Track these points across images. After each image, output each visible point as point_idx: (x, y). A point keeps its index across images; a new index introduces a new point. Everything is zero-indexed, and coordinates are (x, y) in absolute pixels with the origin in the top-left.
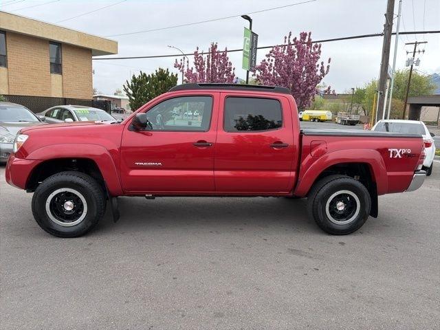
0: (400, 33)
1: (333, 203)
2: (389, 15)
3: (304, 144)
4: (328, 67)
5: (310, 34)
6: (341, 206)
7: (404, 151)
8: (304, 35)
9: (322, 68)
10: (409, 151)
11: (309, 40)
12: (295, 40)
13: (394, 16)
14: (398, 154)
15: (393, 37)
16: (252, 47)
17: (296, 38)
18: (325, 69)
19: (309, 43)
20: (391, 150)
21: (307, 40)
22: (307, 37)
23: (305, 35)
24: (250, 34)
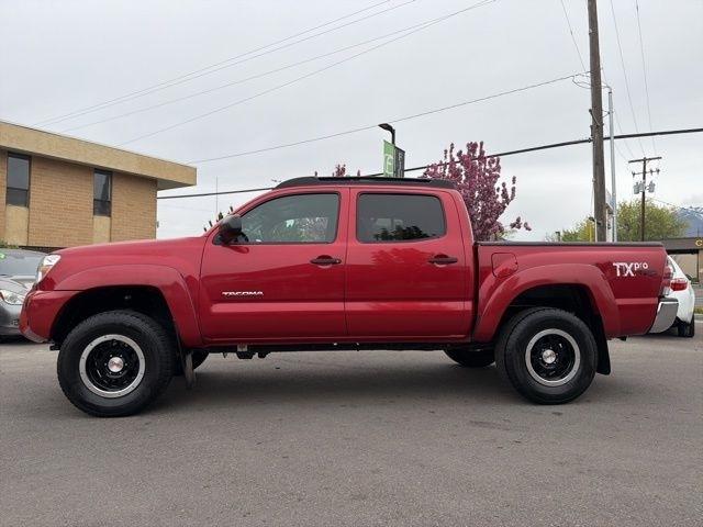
0: (615, 137)
1: (537, 352)
2: (596, 111)
3: (481, 264)
4: (513, 189)
5: (482, 144)
6: (549, 357)
7: (637, 266)
8: (472, 147)
9: (504, 191)
10: (646, 266)
11: (482, 152)
12: (459, 154)
13: (604, 114)
14: (629, 271)
15: (606, 144)
16: (397, 168)
17: (461, 152)
18: (509, 193)
19: (482, 158)
20: (618, 265)
21: (477, 154)
22: (478, 149)
23: (475, 146)
24: (392, 150)
